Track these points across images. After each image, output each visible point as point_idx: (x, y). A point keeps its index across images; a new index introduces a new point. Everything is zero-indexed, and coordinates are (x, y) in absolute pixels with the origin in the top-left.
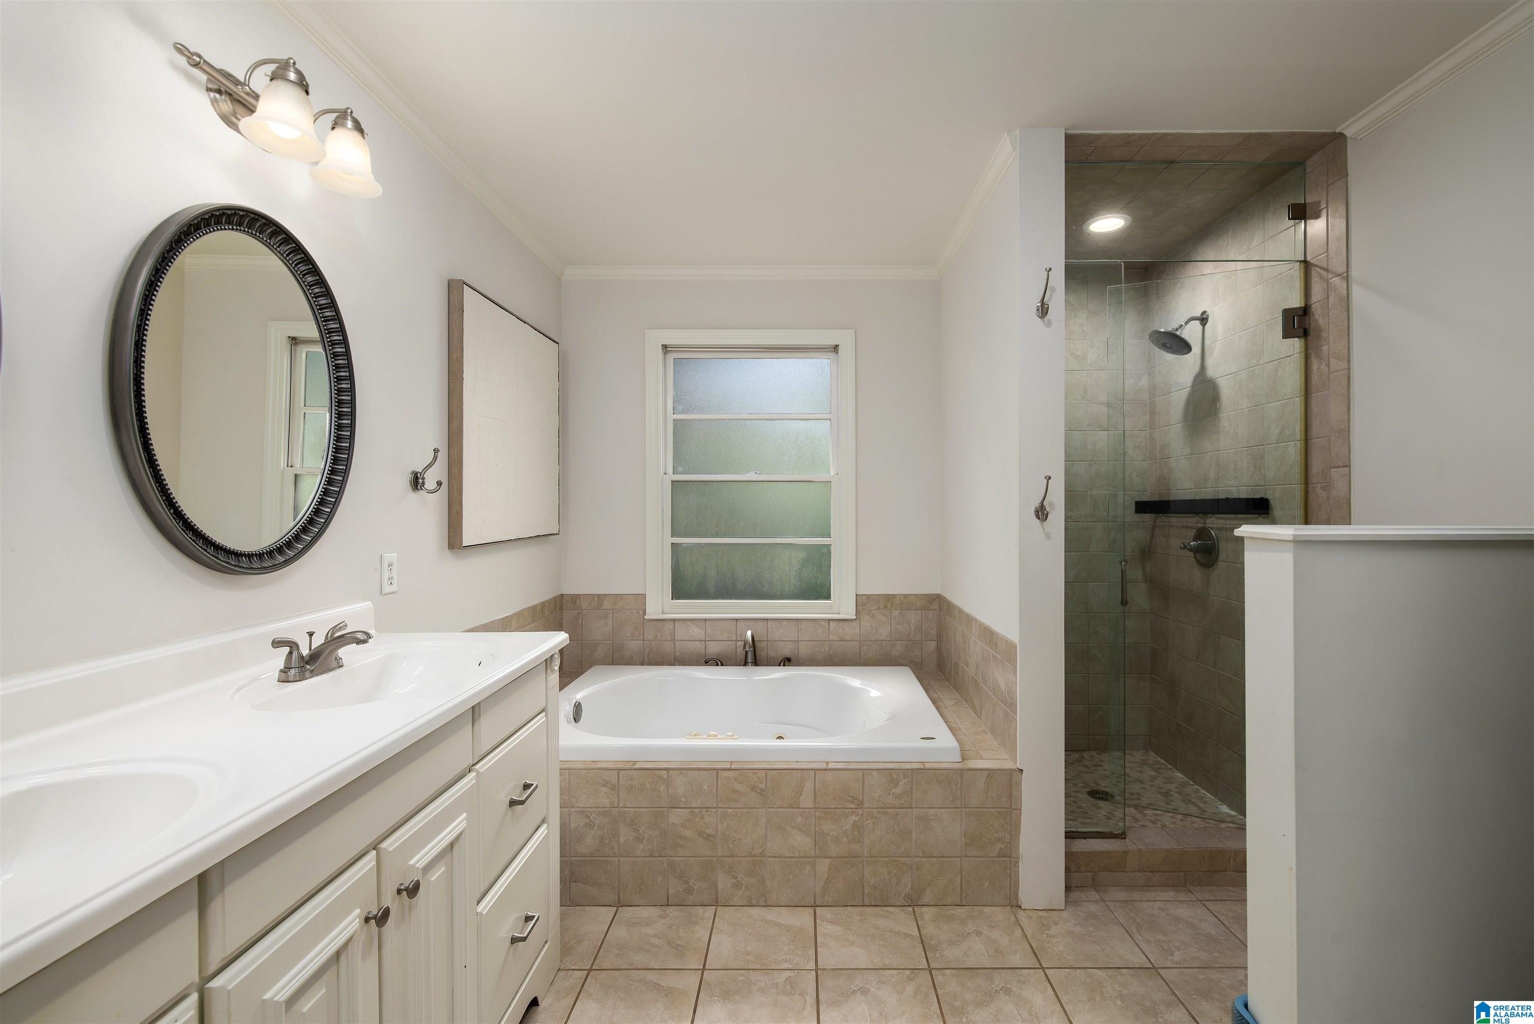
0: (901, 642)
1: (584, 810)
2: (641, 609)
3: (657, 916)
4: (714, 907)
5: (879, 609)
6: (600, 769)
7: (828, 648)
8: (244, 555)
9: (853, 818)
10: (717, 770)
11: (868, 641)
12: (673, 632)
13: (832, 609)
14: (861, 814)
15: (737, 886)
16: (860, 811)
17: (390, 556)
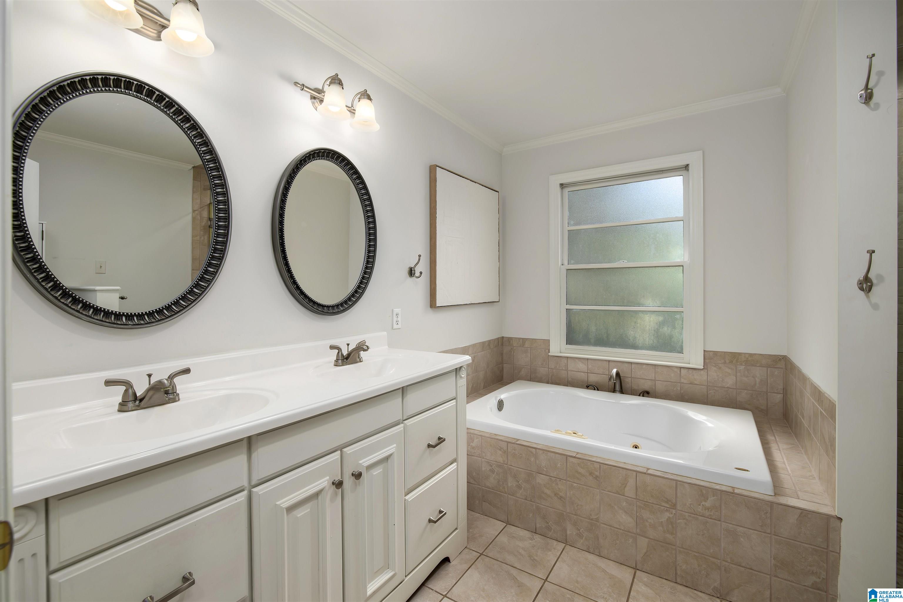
0: (746, 391)
1: (489, 461)
2: (547, 349)
3: (528, 537)
4: (564, 545)
5: (725, 363)
6: (497, 439)
7: (679, 388)
8: (326, 306)
9: (667, 515)
10: (567, 456)
11: (715, 387)
12: (567, 365)
13: (683, 360)
14: (674, 514)
15: (580, 536)
16: (674, 511)
17: (396, 310)
